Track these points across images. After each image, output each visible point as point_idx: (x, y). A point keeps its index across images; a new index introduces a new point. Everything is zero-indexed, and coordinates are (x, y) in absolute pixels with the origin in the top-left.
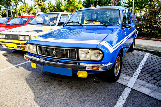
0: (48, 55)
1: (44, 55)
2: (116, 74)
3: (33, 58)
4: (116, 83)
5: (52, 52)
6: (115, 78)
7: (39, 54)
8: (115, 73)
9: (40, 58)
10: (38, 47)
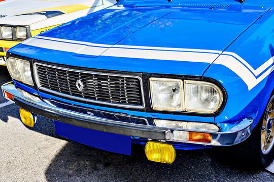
0: (62, 92)
1: (52, 89)
2: (266, 147)
3: (26, 95)
4: (266, 174)
5: (73, 82)
6: (263, 160)
7: (39, 85)
8: (262, 146)
9: (42, 98)
10: (35, 68)
